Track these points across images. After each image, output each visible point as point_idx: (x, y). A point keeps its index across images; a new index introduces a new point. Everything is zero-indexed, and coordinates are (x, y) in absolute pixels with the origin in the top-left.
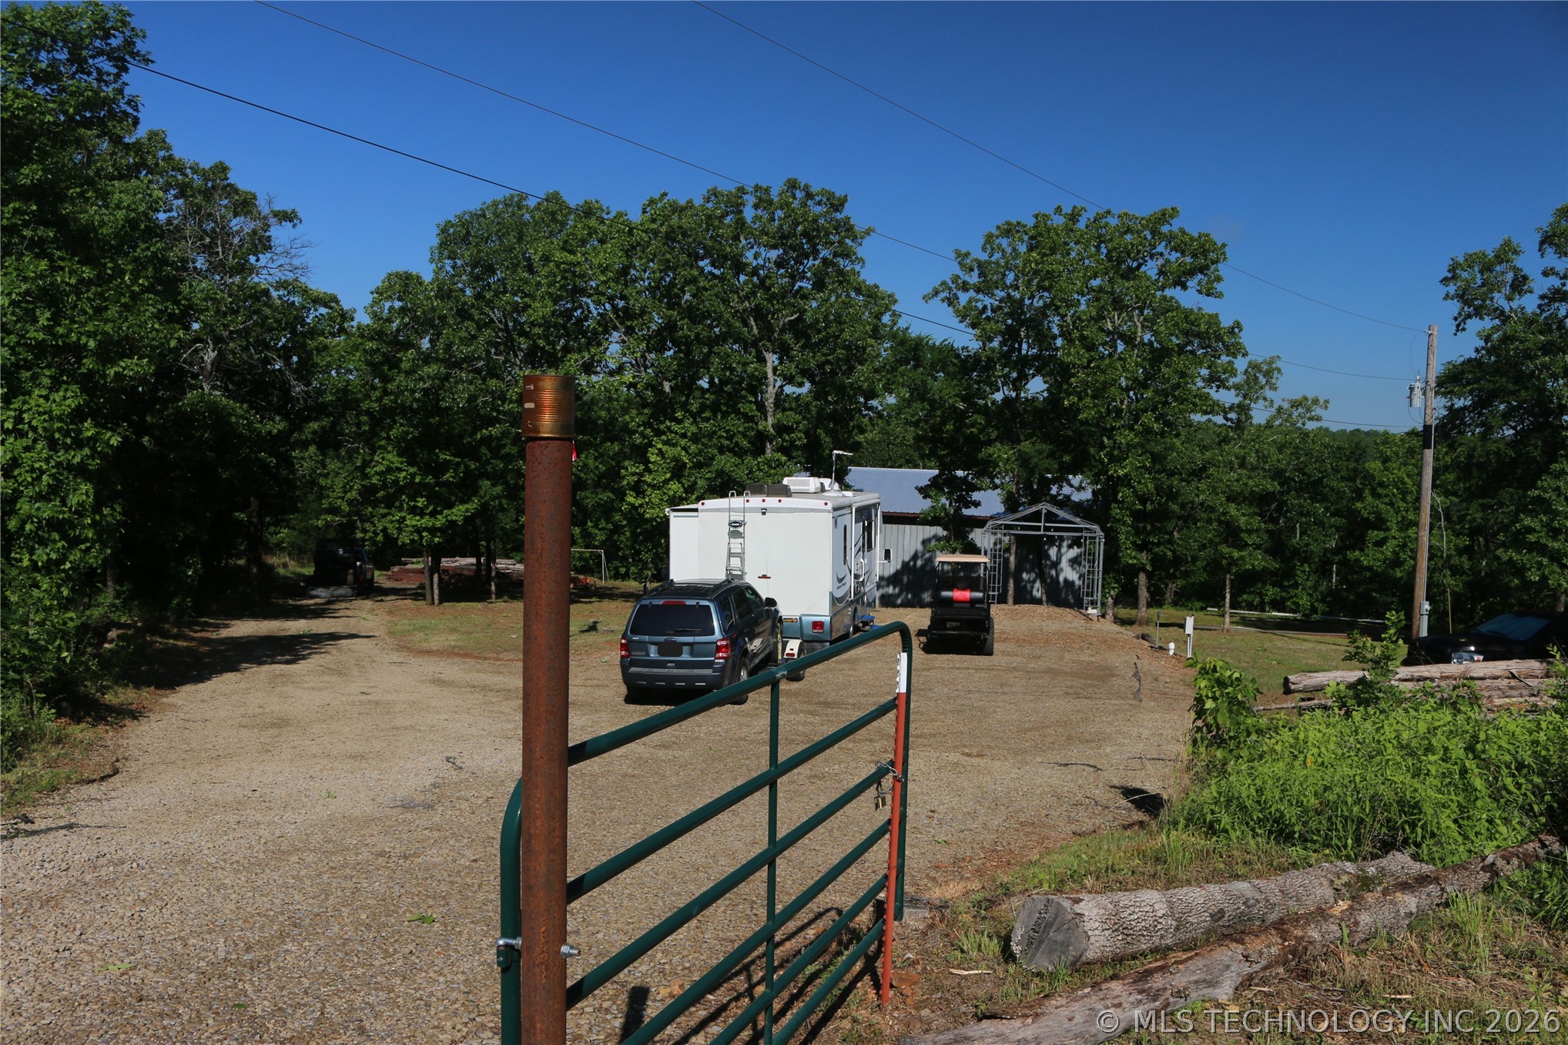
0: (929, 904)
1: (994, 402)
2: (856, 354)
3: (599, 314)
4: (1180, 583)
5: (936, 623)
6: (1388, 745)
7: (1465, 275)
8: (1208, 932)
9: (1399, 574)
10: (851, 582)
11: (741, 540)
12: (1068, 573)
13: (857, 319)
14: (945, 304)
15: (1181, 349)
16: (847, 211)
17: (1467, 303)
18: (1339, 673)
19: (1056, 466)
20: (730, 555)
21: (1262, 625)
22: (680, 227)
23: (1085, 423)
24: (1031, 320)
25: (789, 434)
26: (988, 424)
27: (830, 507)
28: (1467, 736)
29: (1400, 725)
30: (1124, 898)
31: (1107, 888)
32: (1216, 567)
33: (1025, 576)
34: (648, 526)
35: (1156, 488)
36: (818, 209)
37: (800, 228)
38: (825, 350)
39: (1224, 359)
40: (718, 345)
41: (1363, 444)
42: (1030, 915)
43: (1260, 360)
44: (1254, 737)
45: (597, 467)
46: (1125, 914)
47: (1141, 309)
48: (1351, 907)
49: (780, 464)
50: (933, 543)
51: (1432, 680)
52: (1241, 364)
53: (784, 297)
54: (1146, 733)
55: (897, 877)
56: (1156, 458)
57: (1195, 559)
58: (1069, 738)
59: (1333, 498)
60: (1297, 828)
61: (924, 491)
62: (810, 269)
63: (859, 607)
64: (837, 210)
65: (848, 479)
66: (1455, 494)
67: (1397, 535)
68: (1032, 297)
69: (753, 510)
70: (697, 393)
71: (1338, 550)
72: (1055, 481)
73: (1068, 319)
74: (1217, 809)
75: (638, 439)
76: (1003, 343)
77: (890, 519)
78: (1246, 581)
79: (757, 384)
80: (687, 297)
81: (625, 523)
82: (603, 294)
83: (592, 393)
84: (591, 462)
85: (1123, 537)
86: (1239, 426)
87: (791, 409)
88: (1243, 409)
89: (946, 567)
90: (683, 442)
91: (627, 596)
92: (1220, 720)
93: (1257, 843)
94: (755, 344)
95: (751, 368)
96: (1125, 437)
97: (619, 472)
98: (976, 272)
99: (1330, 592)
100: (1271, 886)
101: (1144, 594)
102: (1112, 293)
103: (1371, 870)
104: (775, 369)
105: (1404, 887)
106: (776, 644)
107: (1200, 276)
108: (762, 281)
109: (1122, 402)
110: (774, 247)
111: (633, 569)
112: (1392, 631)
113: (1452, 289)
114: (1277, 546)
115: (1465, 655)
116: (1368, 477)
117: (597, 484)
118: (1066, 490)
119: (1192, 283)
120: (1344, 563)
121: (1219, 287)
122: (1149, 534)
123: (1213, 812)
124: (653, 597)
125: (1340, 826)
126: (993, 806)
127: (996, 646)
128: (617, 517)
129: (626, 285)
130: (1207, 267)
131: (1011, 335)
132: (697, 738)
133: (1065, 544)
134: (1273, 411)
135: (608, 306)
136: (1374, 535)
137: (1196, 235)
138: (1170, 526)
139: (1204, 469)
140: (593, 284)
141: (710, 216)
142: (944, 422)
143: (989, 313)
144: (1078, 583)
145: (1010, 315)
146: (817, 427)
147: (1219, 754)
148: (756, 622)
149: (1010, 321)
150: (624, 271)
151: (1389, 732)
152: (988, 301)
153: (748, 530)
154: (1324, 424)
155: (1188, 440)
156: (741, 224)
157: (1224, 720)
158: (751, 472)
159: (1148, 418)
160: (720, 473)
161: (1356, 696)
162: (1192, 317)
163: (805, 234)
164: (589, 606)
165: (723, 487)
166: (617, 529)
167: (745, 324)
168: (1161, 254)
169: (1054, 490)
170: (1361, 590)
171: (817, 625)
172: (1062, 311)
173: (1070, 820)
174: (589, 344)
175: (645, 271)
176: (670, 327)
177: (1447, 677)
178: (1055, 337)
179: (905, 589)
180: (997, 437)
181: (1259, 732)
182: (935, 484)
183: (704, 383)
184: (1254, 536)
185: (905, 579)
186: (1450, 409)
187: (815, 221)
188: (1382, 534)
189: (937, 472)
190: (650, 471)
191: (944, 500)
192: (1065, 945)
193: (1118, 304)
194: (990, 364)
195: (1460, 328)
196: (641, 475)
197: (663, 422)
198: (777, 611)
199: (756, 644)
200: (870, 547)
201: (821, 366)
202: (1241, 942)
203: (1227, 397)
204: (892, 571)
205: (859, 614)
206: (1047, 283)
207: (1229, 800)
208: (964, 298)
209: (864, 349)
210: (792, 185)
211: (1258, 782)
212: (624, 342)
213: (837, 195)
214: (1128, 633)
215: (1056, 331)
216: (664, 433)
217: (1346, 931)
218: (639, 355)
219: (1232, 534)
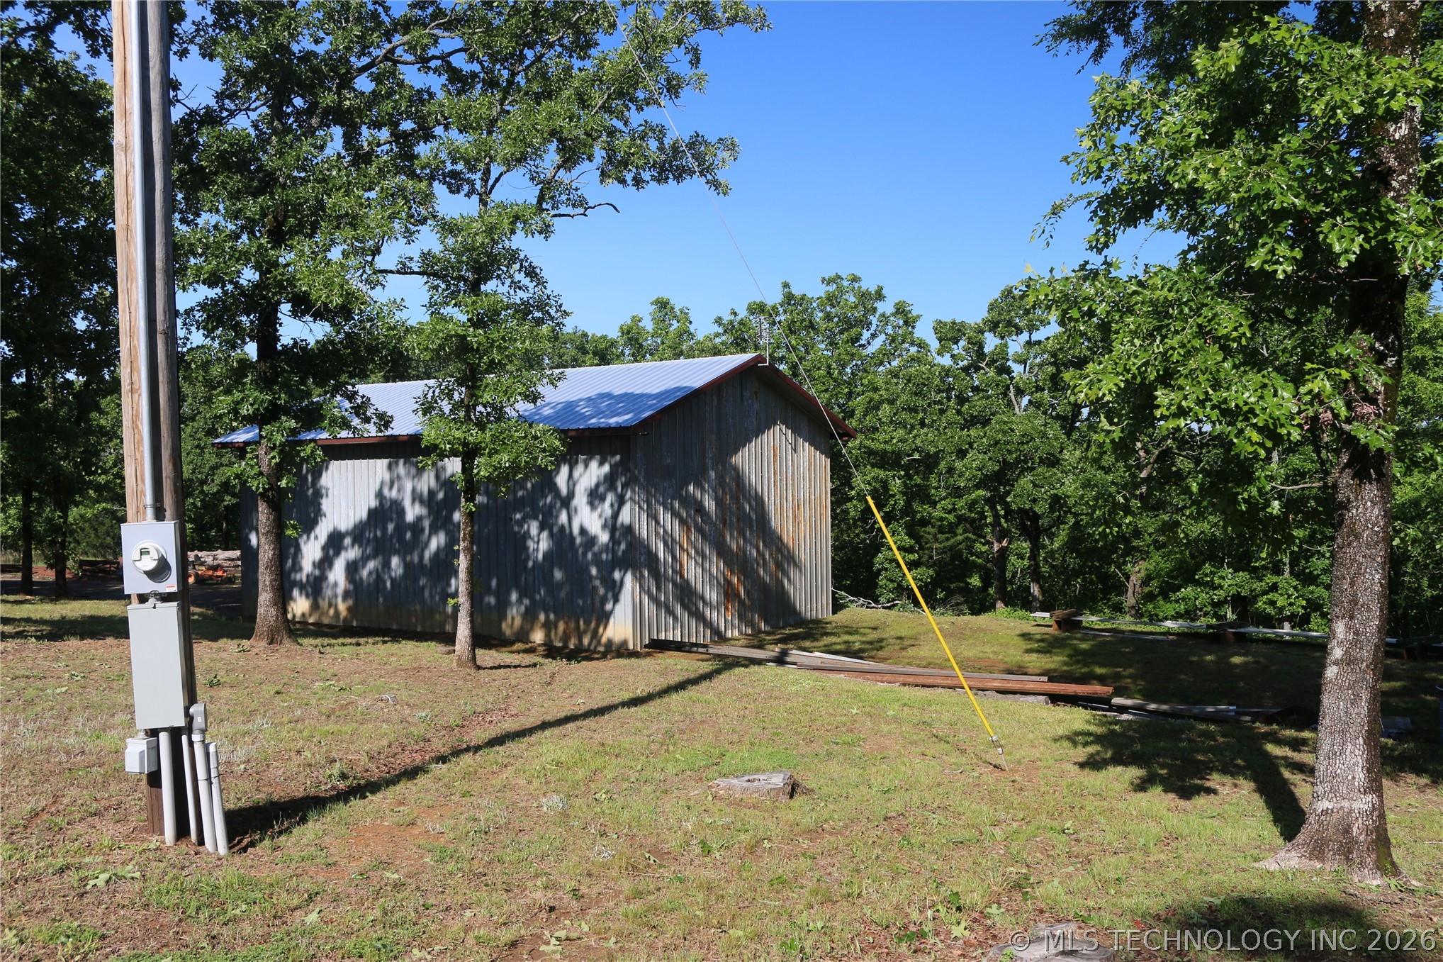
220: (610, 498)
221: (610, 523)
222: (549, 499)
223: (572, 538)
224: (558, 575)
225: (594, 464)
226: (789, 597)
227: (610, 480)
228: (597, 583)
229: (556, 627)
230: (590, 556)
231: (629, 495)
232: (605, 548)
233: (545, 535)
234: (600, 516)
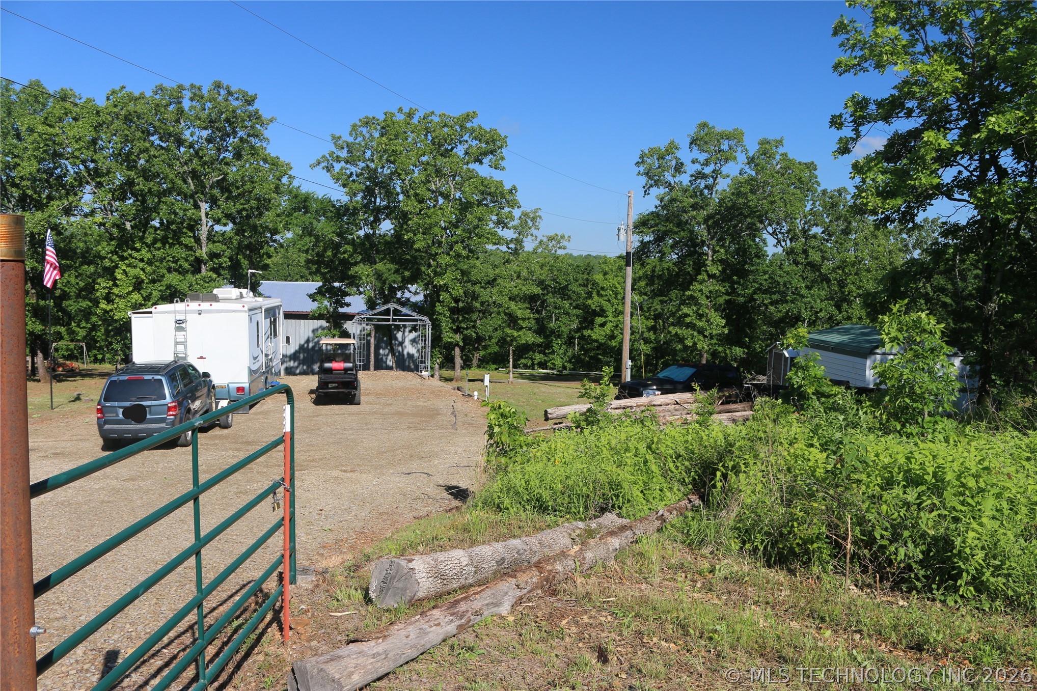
0: (315, 572)
1: (358, 237)
2: (263, 204)
3: (75, 172)
4: (482, 353)
5: (322, 385)
6: (604, 449)
7: (649, 161)
8: (495, 573)
9: (614, 344)
10: (263, 359)
11: (184, 333)
12: (410, 349)
13: (264, 180)
14: (325, 171)
15: (479, 203)
16: (257, 105)
17: (650, 177)
18: (578, 406)
19: (400, 279)
20: (177, 343)
21: (532, 378)
22: (135, 112)
23: (418, 250)
24: (382, 182)
25: (217, 259)
26: (355, 251)
27: (246, 308)
28: (648, 440)
29: (610, 436)
30: (441, 556)
31: (433, 550)
32: (503, 342)
33: (381, 351)
34: (117, 325)
35: (464, 293)
36: (236, 103)
37: (224, 116)
38: (242, 201)
39: (507, 209)
40: (165, 196)
41: (592, 264)
42: (380, 573)
43: (529, 211)
44: (525, 448)
45: (77, 284)
46: (442, 566)
47: (454, 177)
48: (581, 549)
49: (212, 280)
50: (320, 331)
51: (631, 407)
52: (517, 213)
53: (212, 164)
54: (460, 450)
55: (290, 556)
56: (464, 273)
57: (490, 338)
58: (411, 456)
59: (574, 297)
60: (550, 504)
61: (312, 297)
62: (231, 144)
63: (269, 376)
64: (250, 104)
65: (260, 289)
66: (645, 294)
67: (613, 319)
68: (383, 167)
69: (192, 312)
70: (152, 230)
71: (578, 330)
72: (399, 288)
73: (407, 182)
74: (501, 495)
75: (107, 263)
76: (363, 198)
77: (289, 316)
78: (523, 350)
79: (194, 225)
80: (142, 162)
81: (100, 323)
82: (78, 158)
83: (71, 230)
84: (73, 280)
85: (444, 324)
86: (516, 252)
87: (219, 242)
88: (518, 241)
89: (329, 347)
90: (141, 265)
91: (103, 375)
92: (503, 439)
93: (527, 515)
94: (192, 196)
95: (189, 213)
96: (444, 260)
97: (93, 287)
98: (346, 150)
99: (574, 356)
100: (533, 541)
101: (458, 361)
102: (435, 166)
103: (594, 525)
104: (207, 214)
105: (612, 533)
106: (211, 404)
107: (491, 156)
108: (197, 153)
109: (442, 237)
110: (205, 128)
111: (108, 356)
112: (606, 379)
113: (642, 169)
114: (541, 329)
115: (651, 392)
116: (595, 284)
117: (78, 296)
118: (407, 294)
119: (486, 160)
120: (582, 338)
121: (503, 163)
122: (460, 322)
123: (499, 498)
124: (119, 375)
125: (575, 500)
126: (361, 504)
127: (363, 399)
128: (94, 319)
129: (95, 151)
130: (495, 151)
131: (369, 192)
132: (156, 472)
133: (407, 330)
134: (537, 243)
135: (81, 167)
136: (599, 320)
137: (488, 130)
138: (474, 316)
139: (495, 280)
140: (69, 150)
141: (158, 105)
142: (325, 250)
143: (354, 177)
144: (416, 355)
145: (369, 179)
146: (237, 254)
147: (503, 460)
148: (196, 389)
149: (368, 183)
150: (94, 142)
151: (604, 441)
152: (353, 169)
153: (188, 326)
154: (570, 252)
155: (485, 261)
156: (181, 111)
157: (505, 439)
158: (191, 286)
159: (458, 247)
160: (169, 287)
161: (586, 420)
162: (486, 183)
163: (227, 120)
164: (74, 383)
165: (172, 295)
166: (94, 328)
167: (185, 182)
168: (467, 141)
169: (399, 295)
170: (592, 354)
171: (240, 389)
172: (403, 177)
173: (412, 509)
174: (68, 194)
175: (110, 142)
176: (130, 183)
177: (641, 406)
178: (398, 194)
179: (302, 362)
180: (361, 260)
181: (528, 445)
182: (320, 291)
183: (156, 223)
184: (526, 322)
185: (302, 356)
186: (642, 242)
187: (234, 111)
188: (603, 320)
189: (321, 284)
190: (117, 286)
191: (326, 303)
192: (404, 590)
193: (439, 172)
194: (355, 212)
195: (646, 193)
196: (110, 288)
197: (125, 251)
198: (211, 381)
199: (196, 405)
200: (275, 335)
201: (239, 212)
202: (515, 577)
203: (508, 234)
204: (293, 351)
205: (269, 380)
206: (392, 158)
207: (510, 489)
208: (337, 167)
209: (270, 200)
210: (218, 86)
211: (527, 477)
212: (95, 193)
213: (250, 94)
214: (448, 386)
215: (399, 190)
216: (127, 259)
217: (578, 564)
218: (106, 203)
219: (513, 321)
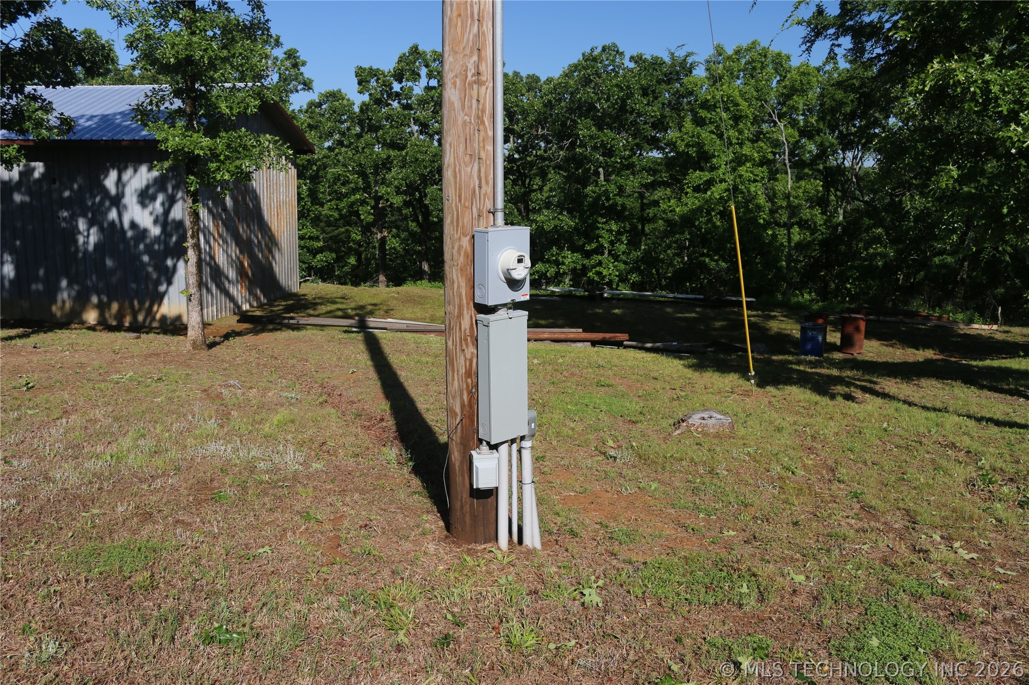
220: (160, 198)
221: (161, 219)
222: (98, 199)
223: (123, 231)
224: (109, 263)
225: (144, 169)
226: (276, 276)
227: (160, 184)
228: (150, 269)
229: (109, 307)
230: (142, 247)
231: (180, 195)
232: (157, 239)
233: (93, 230)
234: (151, 213)
